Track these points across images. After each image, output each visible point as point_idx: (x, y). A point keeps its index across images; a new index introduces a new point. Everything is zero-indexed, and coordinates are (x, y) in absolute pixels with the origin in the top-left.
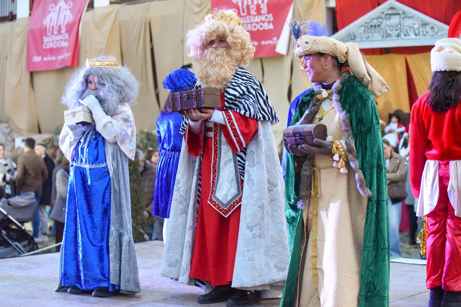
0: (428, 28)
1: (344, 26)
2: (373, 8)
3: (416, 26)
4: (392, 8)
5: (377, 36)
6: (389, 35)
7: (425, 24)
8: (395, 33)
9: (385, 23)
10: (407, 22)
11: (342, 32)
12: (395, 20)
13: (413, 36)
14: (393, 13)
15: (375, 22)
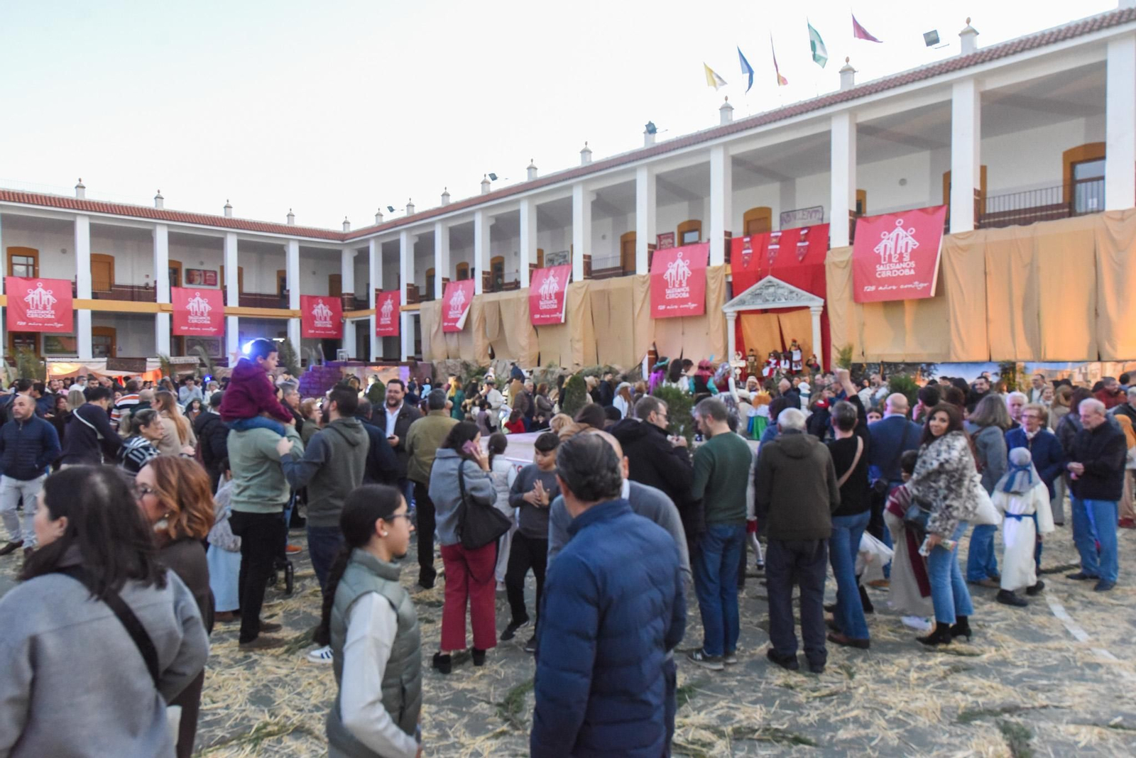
0: (794, 295)
1: (737, 294)
2: (757, 281)
3: (786, 294)
4: (770, 282)
5: (759, 301)
6: (767, 300)
7: (792, 292)
8: (771, 299)
9: (765, 292)
10: (780, 291)
11: (736, 299)
12: (771, 290)
13: (784, 300)
14: (770, 285)
15: (758, 292)
